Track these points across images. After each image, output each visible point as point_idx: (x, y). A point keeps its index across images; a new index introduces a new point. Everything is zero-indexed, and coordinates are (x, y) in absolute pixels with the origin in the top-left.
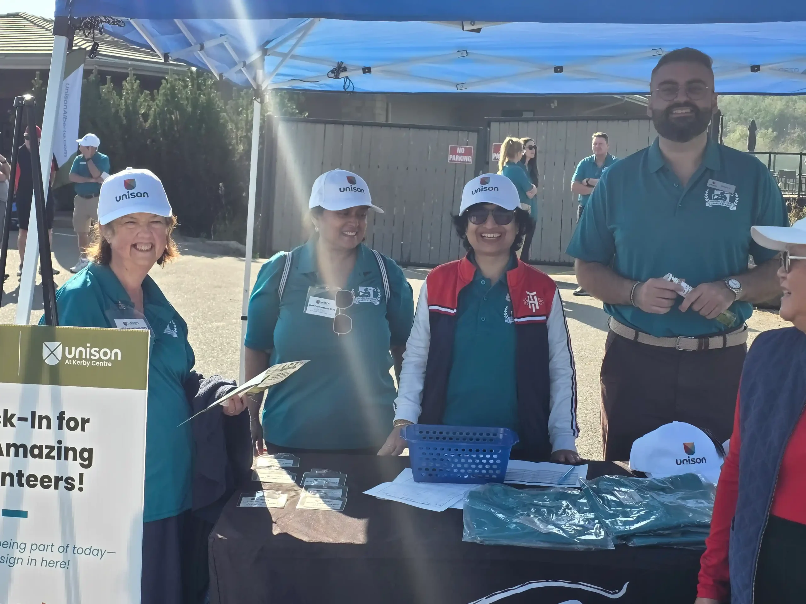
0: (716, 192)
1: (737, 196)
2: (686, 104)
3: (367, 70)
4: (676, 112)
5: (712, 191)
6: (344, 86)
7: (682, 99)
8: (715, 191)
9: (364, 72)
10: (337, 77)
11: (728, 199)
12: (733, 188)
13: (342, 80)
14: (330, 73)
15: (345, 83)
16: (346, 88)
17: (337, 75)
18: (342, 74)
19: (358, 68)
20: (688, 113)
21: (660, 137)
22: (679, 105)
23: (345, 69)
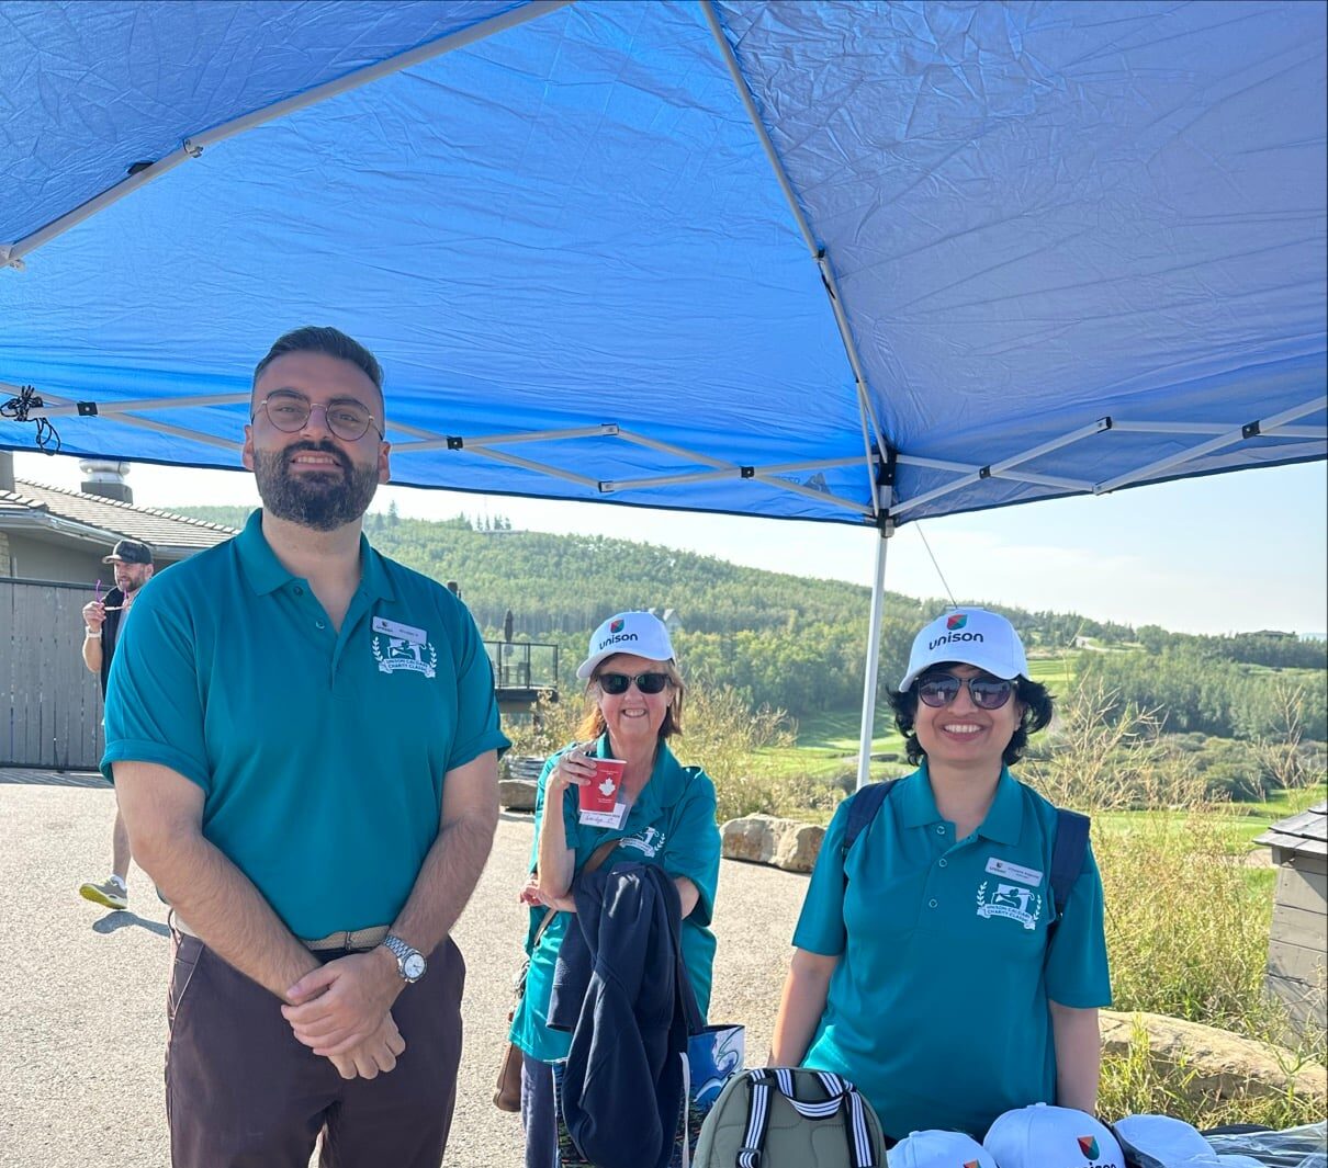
0: (394, 643)
1: (432, 649)
2: (327, 446)
3: (87, 409)
4: (305, 459)
5: (385, 640)
6: (38, 437)
7: (314, 432)
8: (391, 640)
9: (82, 412)
10: (21, 418)
11: (418, 658)
12: (423, 634)
13: (33, 427)
14: (6, 407)
15: (40, 432)
16: (42, 442)
17: (22, 413)
18: (33, 413)
19: (66, 404)
20: (328, 464)
21: (267, 514)
22: (308, 445)
23: (38, 403)
